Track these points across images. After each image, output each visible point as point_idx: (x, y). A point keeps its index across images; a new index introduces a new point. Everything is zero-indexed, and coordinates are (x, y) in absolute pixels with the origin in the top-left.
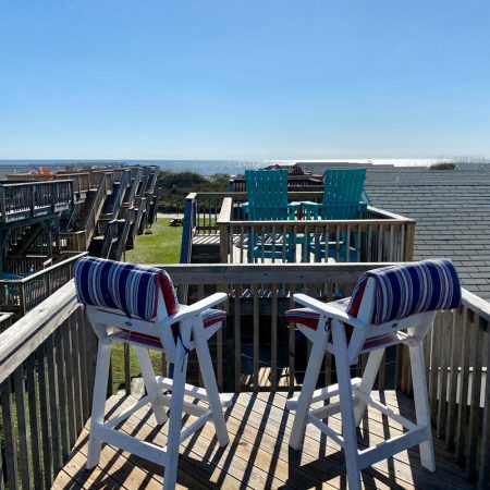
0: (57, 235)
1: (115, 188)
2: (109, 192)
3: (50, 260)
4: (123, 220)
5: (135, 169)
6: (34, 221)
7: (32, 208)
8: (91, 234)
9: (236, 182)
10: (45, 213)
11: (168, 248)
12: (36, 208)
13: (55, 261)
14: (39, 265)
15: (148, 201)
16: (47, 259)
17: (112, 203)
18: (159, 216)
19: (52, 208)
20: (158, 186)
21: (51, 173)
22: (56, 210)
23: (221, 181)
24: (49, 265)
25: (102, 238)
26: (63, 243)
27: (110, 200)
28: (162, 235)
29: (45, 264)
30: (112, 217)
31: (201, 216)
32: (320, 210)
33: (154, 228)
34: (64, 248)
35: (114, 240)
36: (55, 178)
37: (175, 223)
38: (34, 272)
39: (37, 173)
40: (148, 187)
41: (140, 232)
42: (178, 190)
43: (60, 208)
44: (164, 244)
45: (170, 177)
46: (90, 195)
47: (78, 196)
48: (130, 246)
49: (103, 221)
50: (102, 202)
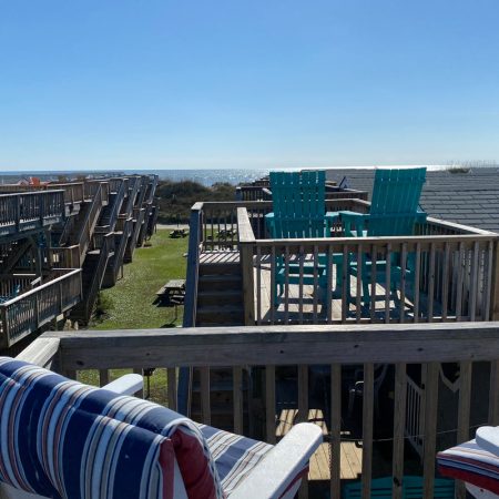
0: (48, 250)
1: (111, 199)
2: (105, 203)
3: (39, 279)
4: (121, 233)
5: (133, 179)
6: (21, 236)
7: (17, 222)
8: (86, 248)
9: (243, 190)
10: (33, 227)
11: (169, 261)
12: (21, 221)
13: (44, 281)
14: (26, 285)
15: (146, 211)
16: (35, 278)
17: (109, 214)
18: (159, 227)
19: (41, 222)
20: (156, 196)
21: (42, 183)
22: (45, 223)
23: (222, 189)
24: (38, 284)
25: (97, 252)
26: (55, 258)
27: (106, 211)
28: (163, 246)
29: (33, 283)
30: (108, 230)
31: (209, 227)
32: (366, 221)
33: (154, 240)
34: (56, 265)
35: (111, 254)
36: (45, 188)
37: (176, 235)
38: (21, 292)
39: (27, 183)
40: (147, 197)
41: (139, 244)
42: (178, 200)
43: (50, 221)
44: (165, 257)
45: (170, 186)
46: (84, 206)
47: (71, 207)
48: (128, 260)
49: (99, 233)
50: (98, 213)
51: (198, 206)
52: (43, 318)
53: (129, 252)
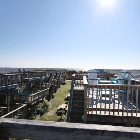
0: (43, 84)
1: (57, 74)
2: (55, 74)
4: (58, 81)
5: (61, 70)
6: (37, 81)
7: (36, 77)
8: (51, 84)
10: (39, 79)
13: (41, 90)
14: (36, 91)
15: (64, 77)
16: (39, 90)
18: (66, 80)
22: (42, 78)
25: (53, 85)
26: (44, 86)
27: (56, 76)
30: (56, 80)
31: (76, 80)
34: (44, 87)
35: (56, 85)
40: (64, 74)
43: (43, 78)
46: (51, 75)
47: (48, 75)
48: (59, 87)
49: (54, 81)
50: (54, 77)
51: (74, 75)
52: (40, 99)
53: (60, 85)
